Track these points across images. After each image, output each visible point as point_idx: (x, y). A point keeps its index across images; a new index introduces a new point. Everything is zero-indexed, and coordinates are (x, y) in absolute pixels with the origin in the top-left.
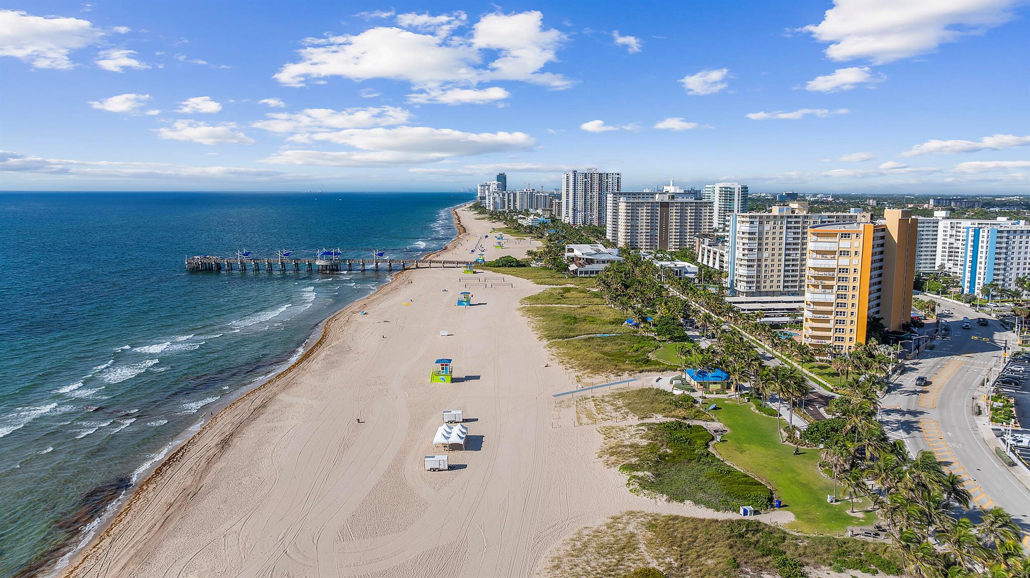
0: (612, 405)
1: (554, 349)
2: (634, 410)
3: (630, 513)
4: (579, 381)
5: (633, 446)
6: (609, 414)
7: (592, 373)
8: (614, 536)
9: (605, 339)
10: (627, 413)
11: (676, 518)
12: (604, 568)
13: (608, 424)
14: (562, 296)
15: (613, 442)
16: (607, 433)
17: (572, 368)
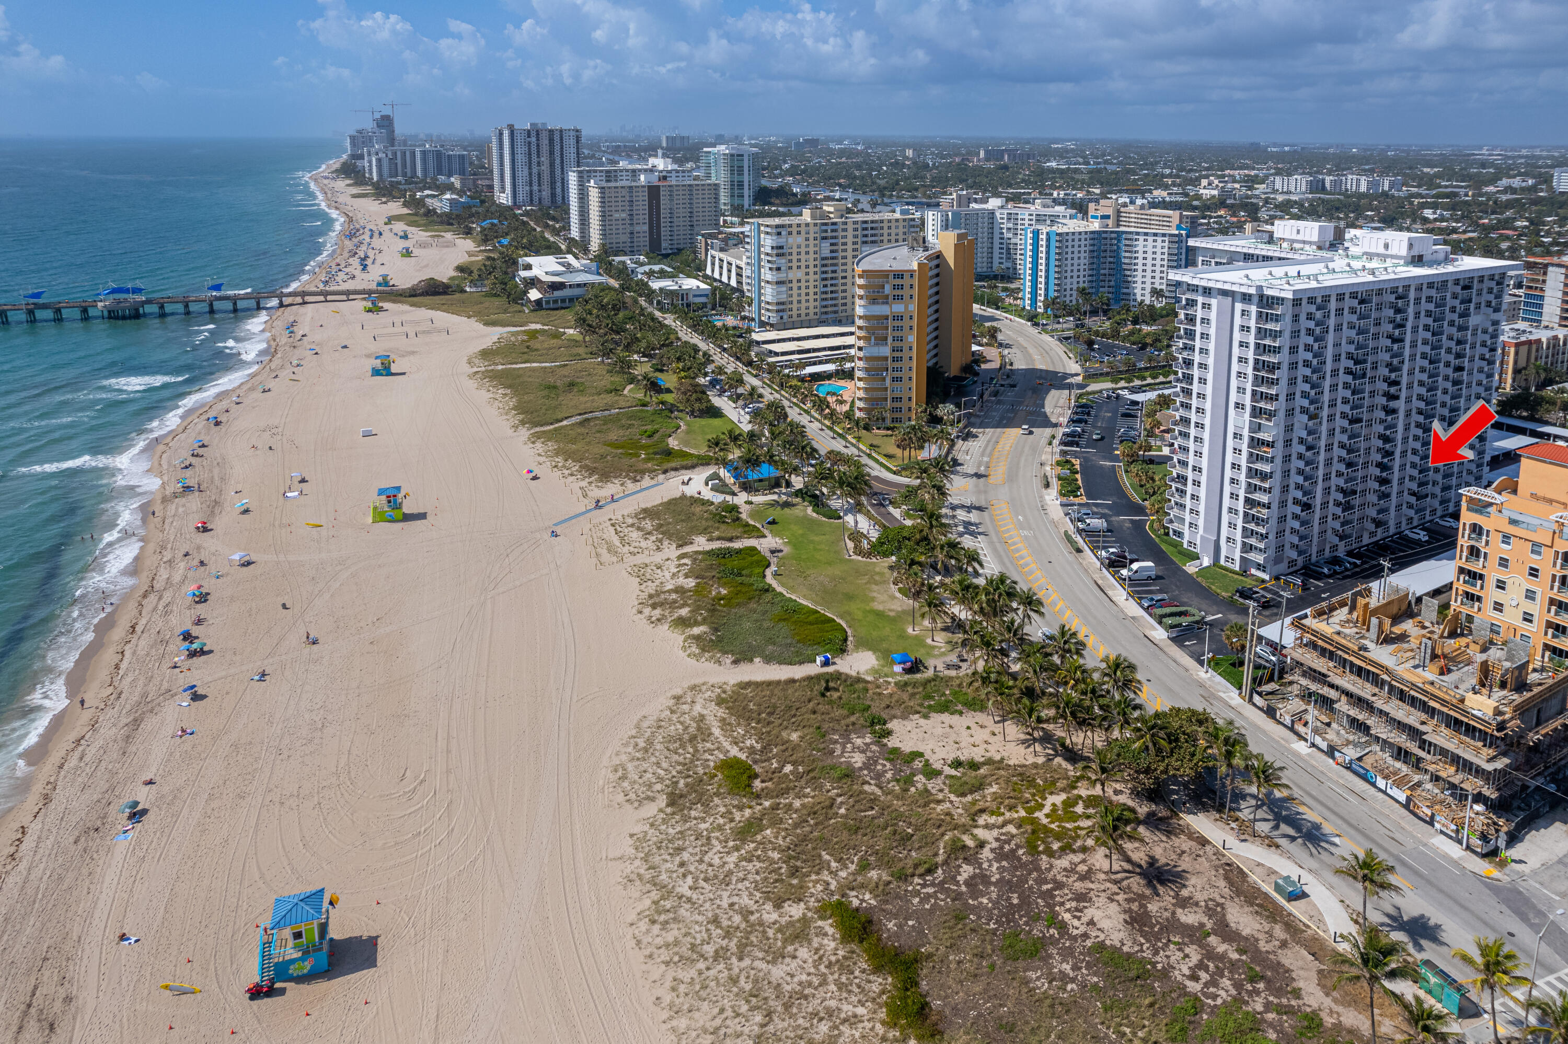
0: (639, 529)
1: (539, 445)
2: (669, 535)
3: (693, 688)
4: (585, 496)
5: (679, 590)
6: (637, 544)
7: (601, 481)
8: (681, 723)
9: (606, 421)
10: (661, 541)
11: (749, 684)
12: (679, 768)
13: (640, 559)
14: (528, 347)
15: (651, 588)
16: (641, 574)
17: (572, 475)
